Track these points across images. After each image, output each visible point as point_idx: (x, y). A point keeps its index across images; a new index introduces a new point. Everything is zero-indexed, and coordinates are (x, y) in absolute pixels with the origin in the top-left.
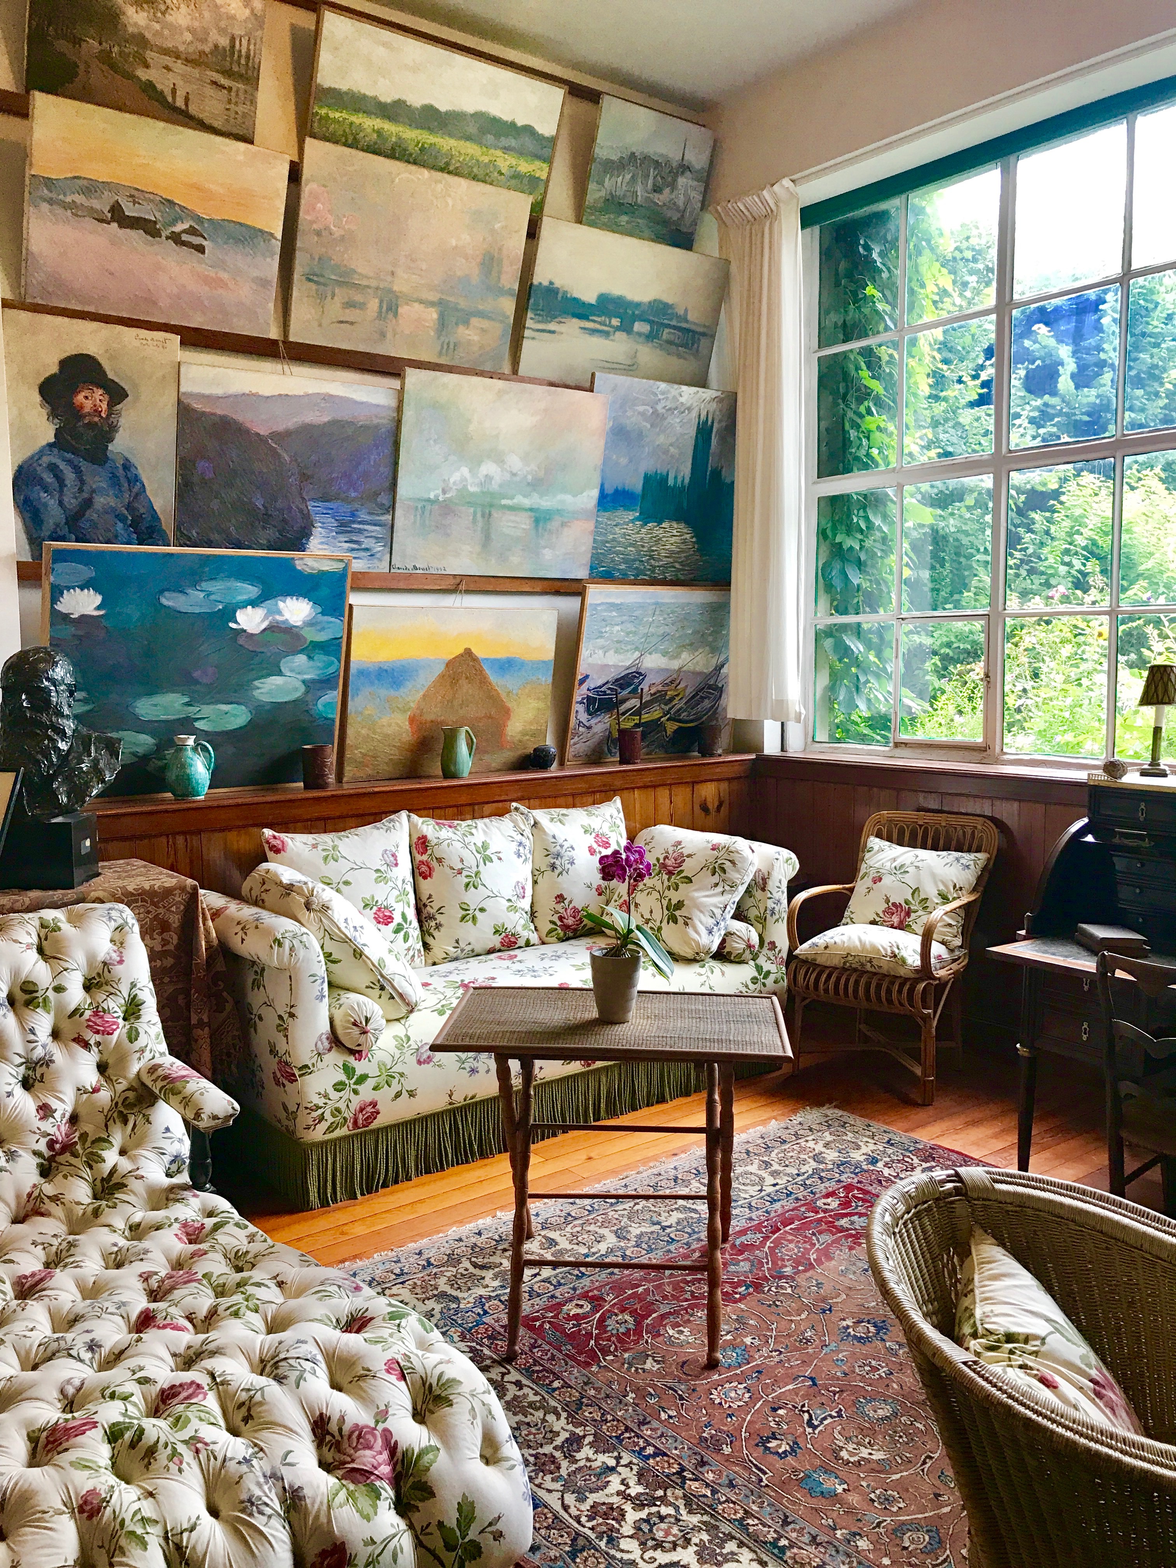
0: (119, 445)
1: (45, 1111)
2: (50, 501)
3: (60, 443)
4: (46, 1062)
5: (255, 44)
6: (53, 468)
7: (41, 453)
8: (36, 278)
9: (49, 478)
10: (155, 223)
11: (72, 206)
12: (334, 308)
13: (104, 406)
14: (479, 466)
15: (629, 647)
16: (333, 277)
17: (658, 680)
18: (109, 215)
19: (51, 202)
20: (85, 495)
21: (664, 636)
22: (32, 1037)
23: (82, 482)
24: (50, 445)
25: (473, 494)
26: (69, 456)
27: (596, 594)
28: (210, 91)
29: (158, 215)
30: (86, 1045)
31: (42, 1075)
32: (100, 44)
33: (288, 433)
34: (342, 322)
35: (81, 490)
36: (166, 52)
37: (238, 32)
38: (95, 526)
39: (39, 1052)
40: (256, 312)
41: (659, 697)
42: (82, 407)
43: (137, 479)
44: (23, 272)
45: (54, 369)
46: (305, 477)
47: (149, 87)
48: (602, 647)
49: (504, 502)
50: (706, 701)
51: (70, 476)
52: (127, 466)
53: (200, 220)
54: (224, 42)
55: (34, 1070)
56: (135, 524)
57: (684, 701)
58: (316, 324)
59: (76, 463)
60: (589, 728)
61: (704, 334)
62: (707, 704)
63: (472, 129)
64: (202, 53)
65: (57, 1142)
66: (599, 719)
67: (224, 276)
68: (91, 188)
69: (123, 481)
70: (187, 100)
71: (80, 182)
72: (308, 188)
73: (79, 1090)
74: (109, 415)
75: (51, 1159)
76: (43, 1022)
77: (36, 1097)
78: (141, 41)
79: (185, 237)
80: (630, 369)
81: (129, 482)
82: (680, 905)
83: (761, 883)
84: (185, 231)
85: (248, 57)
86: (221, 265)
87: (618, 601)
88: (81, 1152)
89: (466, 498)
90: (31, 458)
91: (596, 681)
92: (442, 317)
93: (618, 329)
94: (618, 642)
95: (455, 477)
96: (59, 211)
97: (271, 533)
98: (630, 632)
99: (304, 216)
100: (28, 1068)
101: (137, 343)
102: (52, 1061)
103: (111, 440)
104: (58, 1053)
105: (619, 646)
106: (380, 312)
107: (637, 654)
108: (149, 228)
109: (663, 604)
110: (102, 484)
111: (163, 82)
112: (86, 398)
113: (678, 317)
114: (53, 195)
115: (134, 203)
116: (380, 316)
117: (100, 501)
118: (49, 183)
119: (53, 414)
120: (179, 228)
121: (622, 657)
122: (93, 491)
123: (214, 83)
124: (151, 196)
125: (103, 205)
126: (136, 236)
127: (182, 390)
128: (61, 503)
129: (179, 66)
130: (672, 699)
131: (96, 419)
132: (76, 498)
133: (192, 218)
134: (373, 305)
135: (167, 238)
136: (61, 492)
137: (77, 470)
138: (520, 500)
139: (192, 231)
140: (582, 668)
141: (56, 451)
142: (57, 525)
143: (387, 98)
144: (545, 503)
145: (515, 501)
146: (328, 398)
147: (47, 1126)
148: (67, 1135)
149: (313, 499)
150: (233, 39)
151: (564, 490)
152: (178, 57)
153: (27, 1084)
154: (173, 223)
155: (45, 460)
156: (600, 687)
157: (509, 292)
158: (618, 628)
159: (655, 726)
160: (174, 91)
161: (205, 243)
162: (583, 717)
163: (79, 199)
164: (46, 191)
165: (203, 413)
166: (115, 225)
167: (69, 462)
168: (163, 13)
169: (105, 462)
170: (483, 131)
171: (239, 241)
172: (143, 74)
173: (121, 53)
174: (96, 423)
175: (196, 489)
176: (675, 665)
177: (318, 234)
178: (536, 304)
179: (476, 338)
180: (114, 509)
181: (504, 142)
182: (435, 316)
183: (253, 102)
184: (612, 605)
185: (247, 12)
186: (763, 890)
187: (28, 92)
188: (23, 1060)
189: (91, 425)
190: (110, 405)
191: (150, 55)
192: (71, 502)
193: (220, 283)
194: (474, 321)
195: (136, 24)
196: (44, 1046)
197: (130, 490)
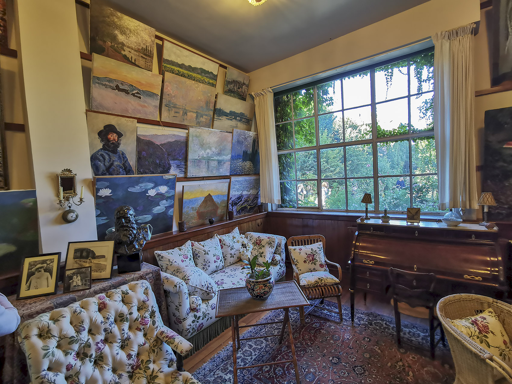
0: (121, 148)
1: (129, 356)
2: (101, 164)
3: (104, 148)
4: (128, 339)
5: (152, 48)
6: (102, 155)
7: (99, 151)
8: (94, 104)
9: (101, 158)
10: (128, 90)
11: (105, 85)
12: (172, 113)
13: (116, 138)
14: (206, 150)
16: (172, 105)
18: (115, 88)
19: (98, 83)
20: (111, 162)
22: (123, 332)
23: (110, 158)
24: (101, 149)
25: (205, 157)
26: (107, 152)
27: (233, 179)
28: (141, 59)
29: (129, 88)
30: (140, 330)
31: (127, 343)
32: (111, 43)
33: (165, 144)
34: (174, 116)
35: (110, 161)
36: (129, 47)
37: (148, 45)
38: (114, 170)
39: (126, 336)
40: (154, 114)
42: (110, 138)
43: (126, 157)
44: (91, 102)
45: (102, 128)
46: (169, 155)
47: (125, 56)
49: (212, 159)
50: (255, 201)
51: (107, 157)
52: (123, 154)
53: (140, 90)
54: (145, 47)
55: (125, 342)
56: (125, 169)
57: (251, 201)
58: (168, 117)
59: (109, 154)
61: (251, 120)
63: (199, 71)
64: (139, 49)
65: (134, 366)
67: (146, 104)
68: (110, 80)
69: (122, 158)
70: (135, 60)
71: (107, 79)
72: (165, 84)
73: (139, 346)
74: (118, 141)
75: (133, 372)
76: (126, 326)
77: (126, 352)
78: (123, 44)
79: (136, 94)
80: (236, 127)
81: (123, 158)
82: (263, 253)
83: (279, 245)
84: (136, 93)
85: (150, 50)
86: (145, 102)
88: (142, 367)
89: (203, 158)
90: (96, 152)
91: (233, 199)
92: (197, 116)
93: (234, 119)
95: (201, 153)
96: (101, 86)
97: (161, 169)
99: (165, 90)
100: (122, 343)
101: (126, 122)
102: (130, 338)
103: (118, 147)
104: (131, 335)
106: (183, 114)
107: (242, 191)
108: (126, 92)
110: (116, 159)
111: (129, 55)
112: (111, 136)
113: (245, 116)
114: (100, 82)
115: (122, 85)
116: (183, 115)
117: (116, 163)
118: (98, 78)
119: (102, 141)
120: (134, 92)
122: (114, 161)
123: (142, 57)
124: (127, 84)
125: (113, 85)
126: (123, 94)
127: (138, 134)
128: (104, 165)
129: (133, 51)
131: (114, 142)
132: (109, 163)
133: (138, 90)
134: (181, 113)
135: (131, 94)
136: (104, 162)
137: (109, 155)
138: (215, 158)
139: (137, 93)
140: (230, 196)
141: (103, 151)
142: (103, 170)
143: (180, 63)
144: (220, 158)
146: (174, 135)
147: (131, 362)
148: (137, 362)
149: (171, 160)
150: (147, 46)
151: (224, 155)
152: (133, 49)
153: (122, 347)
154: (133, 91)
155: (100, 153)
157: (212, 110)
159: (245, 207)
160: (132, 58)
161: (141, 96)
163: (107, 83)
164: (97, 81)
165: (143, 140)
166: (117, 90)
167: (107, 153)
168: (129, 38)
169: (117, 153)
170: (202, 72)
171: (150, 96)
172: (123, 53)
173: (117, 47)
174: (114, 143)
175: (142, 159)
177: (168, 95)
178: (217, 113)
179: (204, 120)
180: (119, 165)
181: (206, 75)
182: (195, 115)
183: (152, 62)
185: (150, 40)
186: (280, 247)
187: (91, 54)
188: (121, 341)
189: (113, 143)
190: (118, 138)
191: (125, 48)
192: (107, 164)
193: (145, 106)
194: (204, 117)
195: (121, 39)
196: (127, 334)
197: (124, 160)
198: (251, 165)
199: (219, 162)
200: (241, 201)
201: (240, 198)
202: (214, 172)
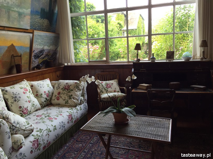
15: (42, 44)
17: (47, 52)
21: (48, 42)
41: (47, 55)
48: (37, 44)
49: (12, 9)
60: (35, 62)
62: (54, 56)
66: (37, 60)
87: (40, 34)
94: (40, 43)
98: (42, 41)
105: (40, 44)
109: (47, 36)
121: (40, 46)
130: (49, 55)
138: (15, 9)
145: (14, 9)
156: (37, 53)
158: (40, 40)
162: (34, 59)
176: (49, 48)
184: (39, 35)
198: (48, 24)
199: (20, 14)
200: (43, 54)
201: (42, 51)
202: (15, 23)
